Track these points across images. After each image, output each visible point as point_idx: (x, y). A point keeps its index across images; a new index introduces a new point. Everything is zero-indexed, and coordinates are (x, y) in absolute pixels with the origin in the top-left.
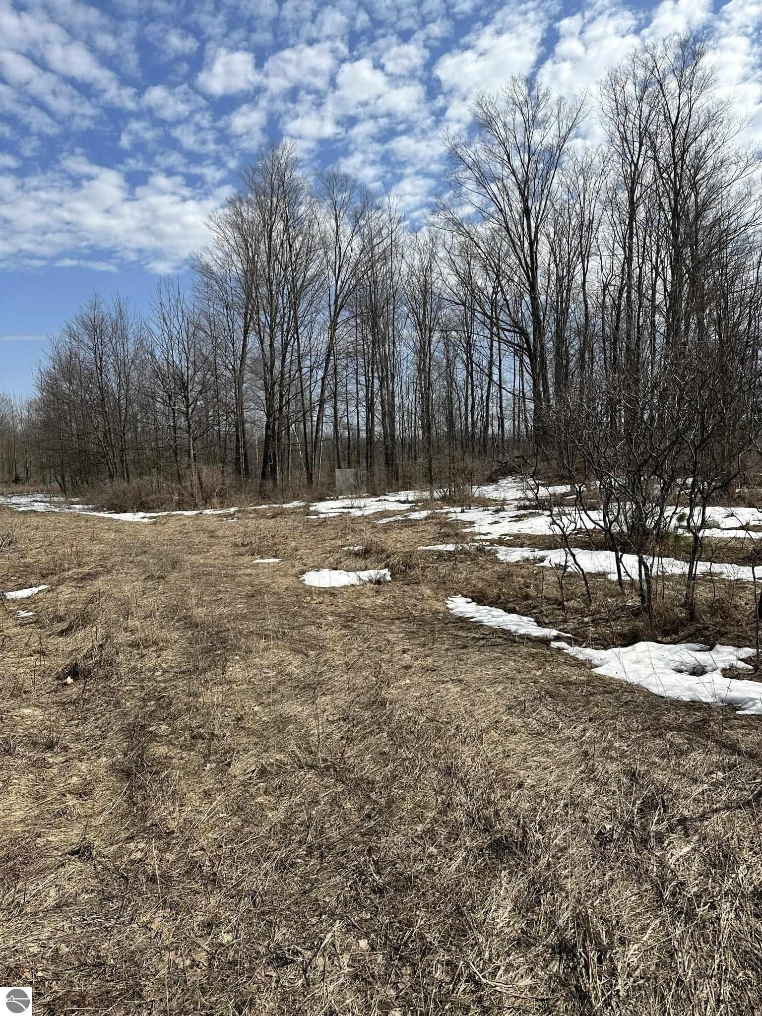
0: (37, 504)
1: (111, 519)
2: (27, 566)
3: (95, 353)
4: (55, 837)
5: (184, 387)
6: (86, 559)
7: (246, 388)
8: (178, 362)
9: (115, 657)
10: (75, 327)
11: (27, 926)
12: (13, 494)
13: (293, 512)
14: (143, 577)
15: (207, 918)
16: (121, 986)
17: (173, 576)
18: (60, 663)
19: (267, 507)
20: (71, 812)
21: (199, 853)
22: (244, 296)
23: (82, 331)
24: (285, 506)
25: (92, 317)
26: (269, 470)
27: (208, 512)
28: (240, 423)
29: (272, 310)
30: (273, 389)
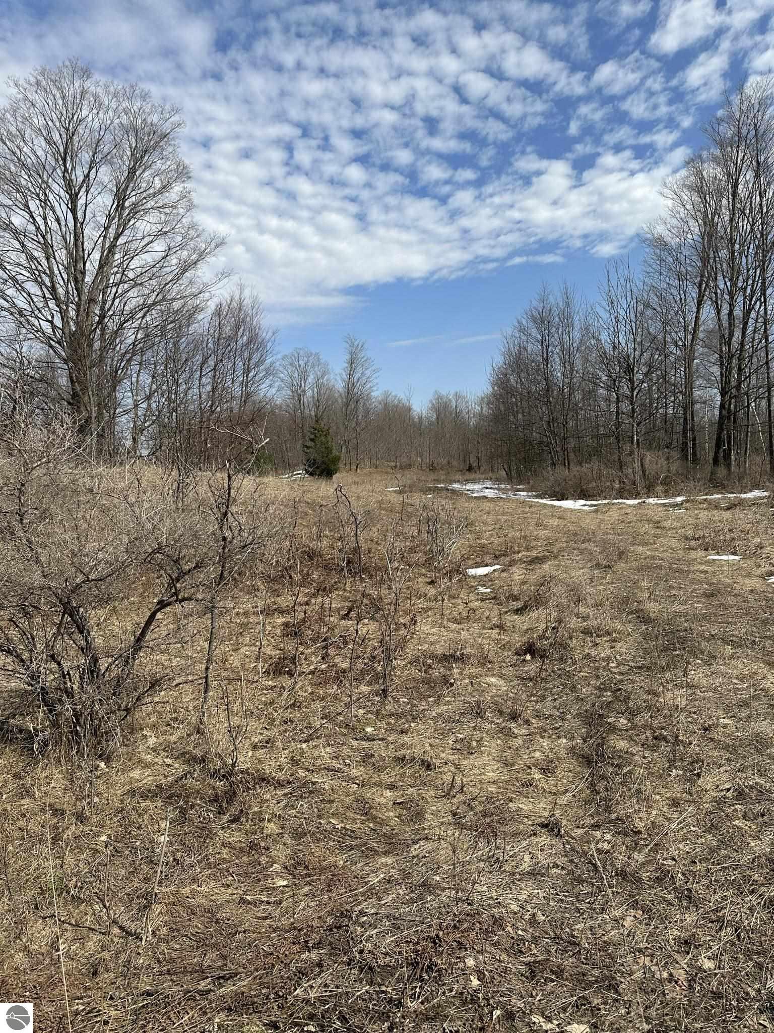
0: (487, 490)
1: (553, 506)
2: (483, 546)
3: (542, 345)
4: (525, 806)
5: (630, 370)
6: (533, 544)
7: (698, 365)
8: (623, 345)
9: (569, 641)
10: (524, 322)
11: (507, 883)
12: (467, 481)
13: (754, 503)
14: (589, 565)
15: (685, 935)
16: (596, 972)
17: (621, 566)
18: (518, 640)
19: (720, 496)
20: (537, 786)
21: (670, 862)
22: (700, 264)
23: (531, 324)
24: (743, 496)
25: (541, 310)
26: (721, 457)
27: (651, 500)
28: (688, 406)
29: (732, 274)
30: (730, 363)
